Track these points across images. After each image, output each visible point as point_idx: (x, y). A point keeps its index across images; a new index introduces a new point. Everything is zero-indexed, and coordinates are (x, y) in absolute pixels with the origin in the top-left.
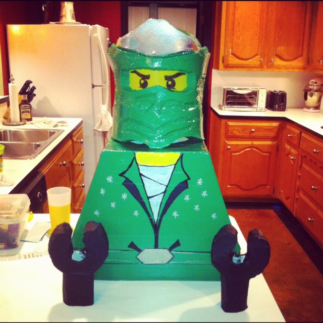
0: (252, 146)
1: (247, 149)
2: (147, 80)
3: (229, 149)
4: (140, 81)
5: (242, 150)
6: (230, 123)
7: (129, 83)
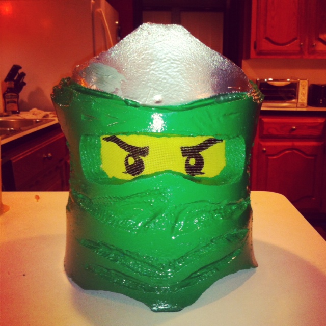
0: (292, 148)
1: (287, 152)
2: (142, 158)
3: (265, 151)
4: (127, 160)
5: (280, 152)
6: (266, 120)
7: (99, 162)
